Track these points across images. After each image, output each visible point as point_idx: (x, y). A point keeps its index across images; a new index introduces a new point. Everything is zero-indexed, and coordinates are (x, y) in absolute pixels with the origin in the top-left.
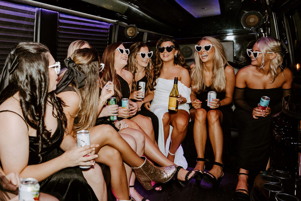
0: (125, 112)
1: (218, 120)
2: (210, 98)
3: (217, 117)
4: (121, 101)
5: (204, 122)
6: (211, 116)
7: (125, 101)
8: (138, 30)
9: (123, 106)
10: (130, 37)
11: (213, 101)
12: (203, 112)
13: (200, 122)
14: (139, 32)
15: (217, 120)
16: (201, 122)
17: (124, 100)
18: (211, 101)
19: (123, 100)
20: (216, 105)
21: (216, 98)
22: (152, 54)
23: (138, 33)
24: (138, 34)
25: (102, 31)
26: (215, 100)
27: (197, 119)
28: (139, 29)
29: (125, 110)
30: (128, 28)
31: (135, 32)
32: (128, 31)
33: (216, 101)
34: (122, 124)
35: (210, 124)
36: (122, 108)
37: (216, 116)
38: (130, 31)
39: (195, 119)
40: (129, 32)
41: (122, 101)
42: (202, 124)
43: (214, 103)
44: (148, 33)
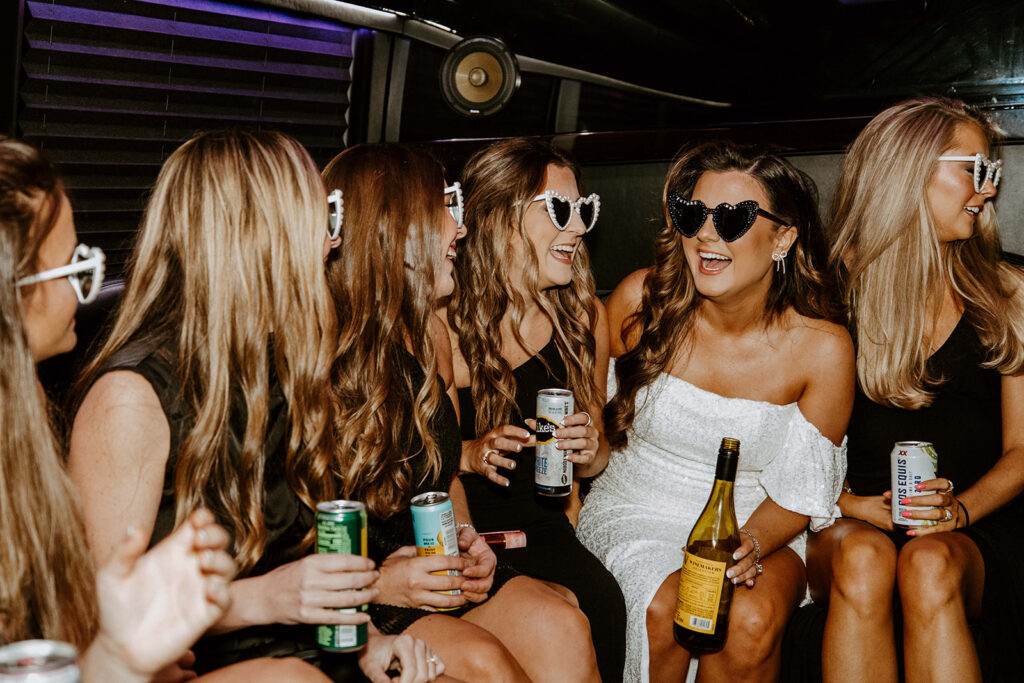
0: (434, 581)
1: (958, 600)
2: (903, 474)
3: (954, 578)
4: (409, 511)
5: (883, 610)
6: (918, 572)
7: (432, 509)
8: (517, 67)
9: (421, 543)
10: (475, 106)
11: (919, 490)
12: (877, 549)
13: (859, 613)
14: (524, 75)
15: (951, 599)
16: (866, 611)
17: (426, 502)
18: (911, 493)
19: (417, 504)
20: (937, 513)
21: (934, 477)
22: (596, 210)
23: (519, 82)
24: (515, 88)
25: (309, 71)
26: (928, 486)
27: (842, 593)
28: (520, 57)
29: (435, 563)
30: (459, 53)
31: (501, 78)
32: (461, 76)
33: (938, 491)
34: (406, 660)
35: (912, 620)
36: (418, 554)
37: (942, 577)
38: (475, 77)
39: (835, 595)
40: (468, 80)
41: (414, 509)
42: (870, 625)
43: (925, 501)
44: (585, 85)
